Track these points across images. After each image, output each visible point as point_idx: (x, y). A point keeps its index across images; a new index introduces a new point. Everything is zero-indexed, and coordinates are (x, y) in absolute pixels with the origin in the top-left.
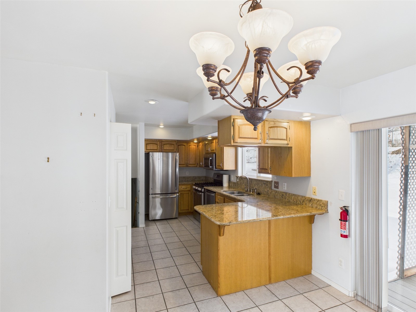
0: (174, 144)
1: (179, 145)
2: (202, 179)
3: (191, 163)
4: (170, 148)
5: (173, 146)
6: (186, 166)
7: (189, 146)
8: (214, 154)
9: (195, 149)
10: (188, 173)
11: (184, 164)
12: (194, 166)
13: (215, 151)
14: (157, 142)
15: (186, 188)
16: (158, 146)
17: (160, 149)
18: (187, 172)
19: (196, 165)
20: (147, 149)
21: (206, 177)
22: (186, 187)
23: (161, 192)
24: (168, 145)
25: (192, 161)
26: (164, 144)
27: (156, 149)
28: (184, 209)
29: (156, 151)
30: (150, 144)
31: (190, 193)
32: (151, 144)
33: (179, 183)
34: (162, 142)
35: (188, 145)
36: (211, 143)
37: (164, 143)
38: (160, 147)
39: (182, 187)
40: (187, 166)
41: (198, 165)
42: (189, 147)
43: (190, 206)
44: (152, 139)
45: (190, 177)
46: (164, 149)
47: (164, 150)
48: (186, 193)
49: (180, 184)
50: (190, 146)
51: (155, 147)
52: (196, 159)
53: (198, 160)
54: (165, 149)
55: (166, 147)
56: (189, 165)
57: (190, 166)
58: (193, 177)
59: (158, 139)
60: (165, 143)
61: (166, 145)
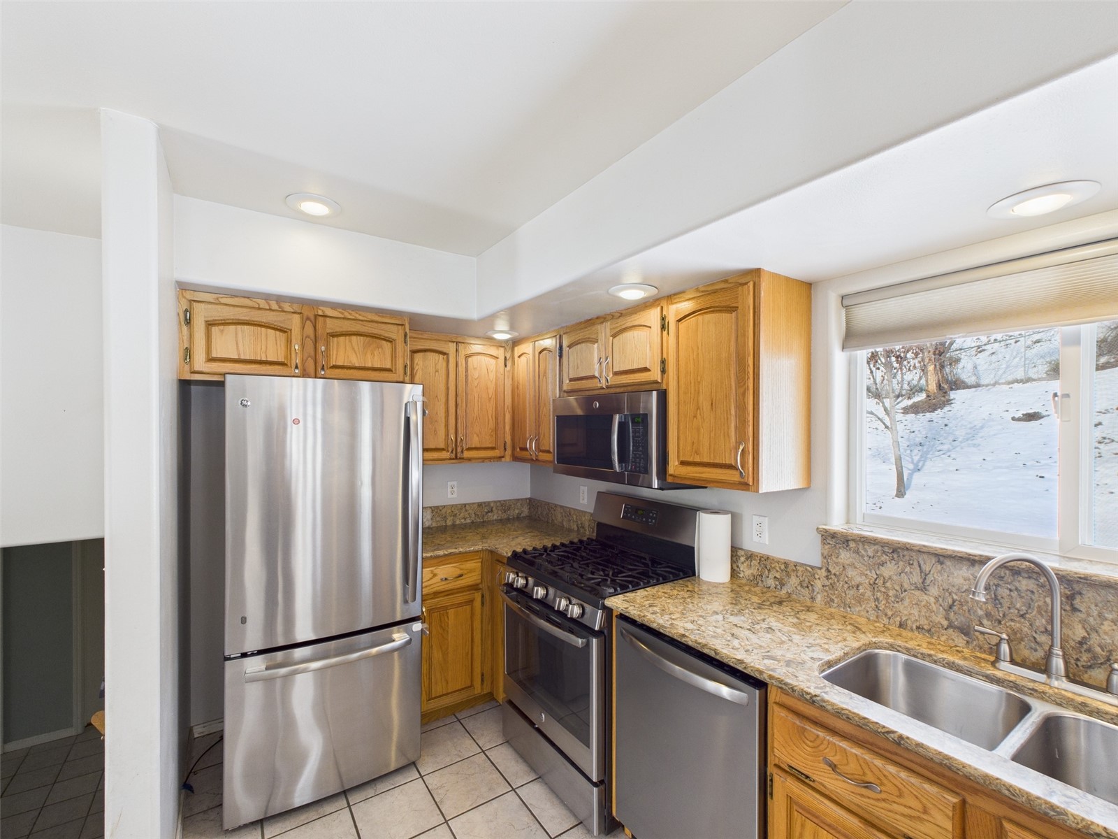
0: (393, 336)
1: (415, 348)
2: (517, 511)
3: (475, 442)
4: (369, 356)
5: (387, 345)
6: (453, 456)
7: (467, 357)
8: (655, 393)
9: (492, 376)
10: (455, 489)
11: (442, 446)
12: (490, 459)
13: (655, 375)
14: (289, 316)
15: (461, 576)
16: (289, 342)
17: (303, 362)
18: (450, 484)
19: (496, 453)
20: (214, 355)
21: (531, 502)
22: (459, 572)
23: (315, 629)
24: (354, 338)
25: (479, 435)
26: (334, 335)
27: (281, 359)
28: (449, 691)
29: (277, 369)
30: (232, 328)
31: (478, 596)
32: (239, 327)
33: (424, 555)
34: (320, 319)
35: (462, 353)
36: (614, 336)
37: (332, 325)
38: (303, 346)
39: (435, 575)
40: (456, 458)
41: (509, 452)
42: (467, 363)
43: (477, 671)
44: (248, 295)
45: (465, 505)
46: (333, 363)
47: (335, 367)
48: (459, 605)
49: (427, 558)
50: (470, 359)
51: (272, 346)
52: (497, 423)
53: (508, 428)
54: (340, 363)
55: (346, 352)
56: (467, 454)
57: (470, 459)
58: (480, 505)
59: (293, 300)
60: (338, 329)
61: (342, 339)
